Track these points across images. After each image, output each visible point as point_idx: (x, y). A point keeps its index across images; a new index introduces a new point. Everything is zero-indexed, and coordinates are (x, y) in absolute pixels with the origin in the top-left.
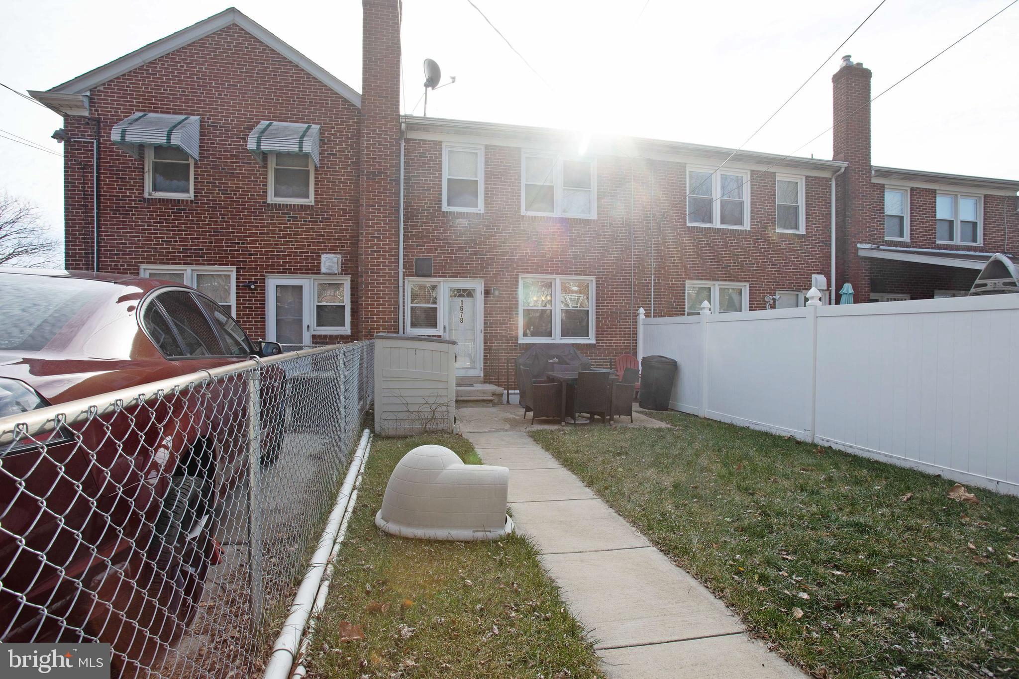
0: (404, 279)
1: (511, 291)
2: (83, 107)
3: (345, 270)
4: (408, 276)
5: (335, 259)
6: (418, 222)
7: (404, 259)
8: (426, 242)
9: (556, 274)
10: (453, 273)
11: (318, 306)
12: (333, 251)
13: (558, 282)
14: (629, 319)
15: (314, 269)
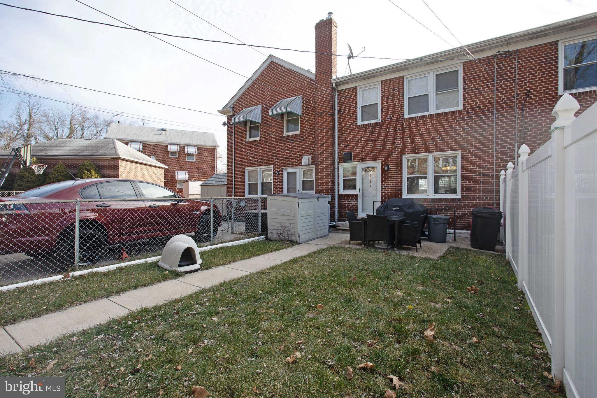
0: (338, 165)
1: (397, 166)
2: (230, 112)
3: (313, 163)
4: (340, 163)
5: (307, 158)
6: (345, 134)
7: (338, 154)
8: (349, 144)
9: (429, 152)
10: (363, 159)
11: (303, 181)
12: (308, 154)
13: (430, 156)
14: (492, 179)
15: (300, 164)
